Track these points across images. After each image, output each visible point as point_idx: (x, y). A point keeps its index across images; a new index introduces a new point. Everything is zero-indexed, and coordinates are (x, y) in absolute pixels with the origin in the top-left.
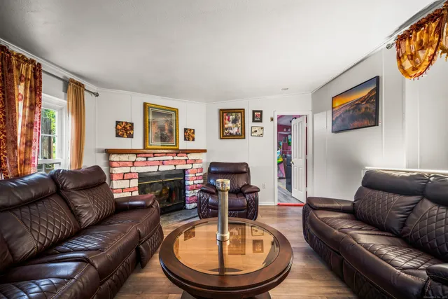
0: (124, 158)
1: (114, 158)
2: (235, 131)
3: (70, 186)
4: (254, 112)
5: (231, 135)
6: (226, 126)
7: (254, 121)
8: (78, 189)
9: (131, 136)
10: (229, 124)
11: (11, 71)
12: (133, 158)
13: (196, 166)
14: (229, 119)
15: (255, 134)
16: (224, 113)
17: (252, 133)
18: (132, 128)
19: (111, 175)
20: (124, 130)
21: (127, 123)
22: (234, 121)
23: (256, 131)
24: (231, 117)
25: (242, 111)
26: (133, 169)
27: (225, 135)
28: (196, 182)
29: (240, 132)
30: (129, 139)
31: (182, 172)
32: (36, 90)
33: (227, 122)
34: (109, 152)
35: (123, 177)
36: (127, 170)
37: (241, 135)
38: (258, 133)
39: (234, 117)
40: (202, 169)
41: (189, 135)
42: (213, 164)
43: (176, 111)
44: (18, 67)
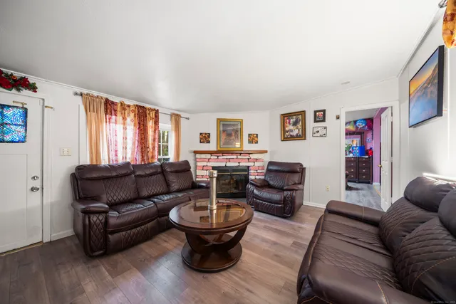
0: (203, 156)
1: (198, 156)
2: (295, 132)
3: (168, 170)
4: (315, 112)
5: (292, 137)
6: (287, 129)
7: (315, 121)
8: (171, 172)
9: (209, 142)
10: (289, 127)
11: (146, 116)
12: (208, 156)
13: (257, 164)
14: (289, 123)
15: (318, 134)
16: (285, 117)
17: (313, 133)
18: (209, 137)
19: (196, 166)
20: (205, 138)
21: (206, 134)
22: (295, 124)
23: (318, 132)
24: (291, 120)
25: (303, 113)
26: (209, 164)
27: (286, 137)
28: (257, 177)
29: (301, 133)
30: (208, 144)
31: (246, 168)
32: (156, 123)
33: (288, 125)
34: (196, 152)
35: (203, 168)
36: (205, 164)
37: (302, 137)
38: (320, 133)
39: (294, 120)
40: (263, 167)
41: (253, 139)
42: (271, 163)
43: (241, 122)
44: (149, 114)
